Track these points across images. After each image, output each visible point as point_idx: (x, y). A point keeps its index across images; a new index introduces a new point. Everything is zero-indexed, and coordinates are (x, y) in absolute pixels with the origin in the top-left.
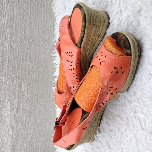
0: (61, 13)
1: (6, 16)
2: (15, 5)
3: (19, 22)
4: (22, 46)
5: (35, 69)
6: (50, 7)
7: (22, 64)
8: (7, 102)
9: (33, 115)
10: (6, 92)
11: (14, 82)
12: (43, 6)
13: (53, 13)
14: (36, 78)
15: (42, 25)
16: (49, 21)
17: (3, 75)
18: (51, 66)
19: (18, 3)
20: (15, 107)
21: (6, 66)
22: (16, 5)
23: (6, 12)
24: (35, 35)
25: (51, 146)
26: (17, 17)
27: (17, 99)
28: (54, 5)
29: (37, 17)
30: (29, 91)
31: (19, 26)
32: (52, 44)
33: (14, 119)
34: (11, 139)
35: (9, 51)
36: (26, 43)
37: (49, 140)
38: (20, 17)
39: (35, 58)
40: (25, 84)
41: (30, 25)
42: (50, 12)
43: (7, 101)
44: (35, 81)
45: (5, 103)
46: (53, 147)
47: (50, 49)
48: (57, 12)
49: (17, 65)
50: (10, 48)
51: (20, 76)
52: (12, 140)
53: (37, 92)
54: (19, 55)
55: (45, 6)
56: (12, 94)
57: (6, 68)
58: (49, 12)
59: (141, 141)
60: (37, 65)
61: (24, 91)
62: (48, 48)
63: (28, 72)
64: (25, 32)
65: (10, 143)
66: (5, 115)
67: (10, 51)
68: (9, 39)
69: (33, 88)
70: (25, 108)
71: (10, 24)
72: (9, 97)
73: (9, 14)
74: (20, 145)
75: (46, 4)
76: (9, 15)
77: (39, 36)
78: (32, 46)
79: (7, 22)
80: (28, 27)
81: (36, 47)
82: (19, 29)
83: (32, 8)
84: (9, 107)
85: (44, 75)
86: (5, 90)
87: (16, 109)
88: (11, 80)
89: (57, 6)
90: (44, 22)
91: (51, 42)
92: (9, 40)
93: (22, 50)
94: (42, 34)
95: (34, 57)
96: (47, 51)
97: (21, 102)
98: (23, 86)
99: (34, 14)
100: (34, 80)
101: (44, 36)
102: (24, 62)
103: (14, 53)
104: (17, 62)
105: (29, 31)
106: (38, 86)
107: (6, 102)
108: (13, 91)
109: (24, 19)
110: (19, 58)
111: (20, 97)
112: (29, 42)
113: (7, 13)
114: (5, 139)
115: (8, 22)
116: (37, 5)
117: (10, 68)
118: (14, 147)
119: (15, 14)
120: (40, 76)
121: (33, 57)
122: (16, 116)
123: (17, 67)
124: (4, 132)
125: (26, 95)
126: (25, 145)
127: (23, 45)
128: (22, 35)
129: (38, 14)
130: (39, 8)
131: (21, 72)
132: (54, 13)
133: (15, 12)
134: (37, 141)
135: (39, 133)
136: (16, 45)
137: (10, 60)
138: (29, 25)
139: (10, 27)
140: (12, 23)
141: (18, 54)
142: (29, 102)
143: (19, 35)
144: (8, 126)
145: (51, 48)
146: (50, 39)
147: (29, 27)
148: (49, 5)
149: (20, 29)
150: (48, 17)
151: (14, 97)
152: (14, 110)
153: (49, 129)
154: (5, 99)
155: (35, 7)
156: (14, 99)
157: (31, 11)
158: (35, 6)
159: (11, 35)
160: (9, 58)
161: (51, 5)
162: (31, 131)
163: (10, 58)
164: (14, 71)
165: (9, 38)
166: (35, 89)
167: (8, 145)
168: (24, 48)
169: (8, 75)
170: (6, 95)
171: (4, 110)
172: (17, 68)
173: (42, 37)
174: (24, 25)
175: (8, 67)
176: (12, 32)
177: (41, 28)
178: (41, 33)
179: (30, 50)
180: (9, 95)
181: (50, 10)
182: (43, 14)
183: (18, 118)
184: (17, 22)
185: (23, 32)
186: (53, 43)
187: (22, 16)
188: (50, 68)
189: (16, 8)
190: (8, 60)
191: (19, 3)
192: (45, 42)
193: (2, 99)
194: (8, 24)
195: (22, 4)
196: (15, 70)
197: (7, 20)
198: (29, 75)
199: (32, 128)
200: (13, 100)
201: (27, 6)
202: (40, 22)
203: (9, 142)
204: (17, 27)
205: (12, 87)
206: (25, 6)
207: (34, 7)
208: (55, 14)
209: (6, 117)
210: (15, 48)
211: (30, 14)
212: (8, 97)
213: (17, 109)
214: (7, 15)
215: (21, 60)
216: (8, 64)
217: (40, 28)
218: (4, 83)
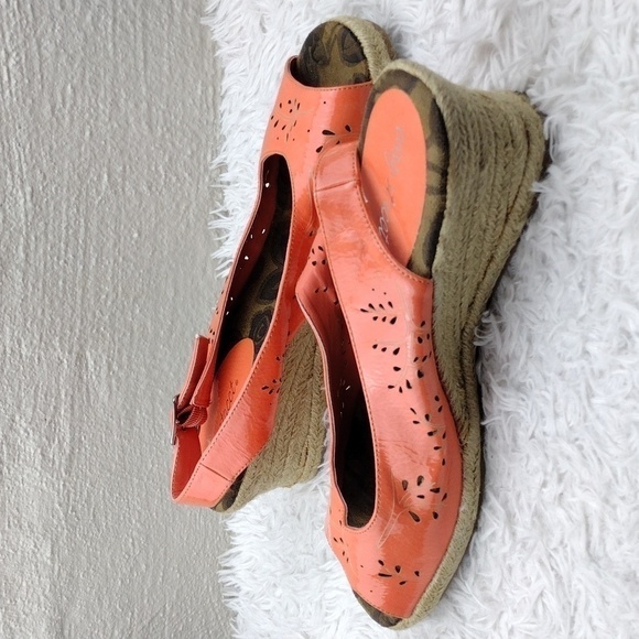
0: (246, 48)
1: (10, 65)
2: (45, 19)
3: (64, 88)
4: (80, 192)
5: (139, 286)
6: (196, 20)
7: (84, 269)
8: (26, 431)
9: (136, 481)
10: (20, 388)
11: (53, 346)
12: (165, 16)
13: (209, 46)
14: (145, 327)
15: (165, 100)
16: (195, 81)
17: (7, 317)
18: (209, 272)
19: (59, 8)
20: (60, 449)
21: (16, 279)
22: (52, 18)
23: (10, 50)
24: (135, 143)
25: (213, 604)
26: (56, 69)
27: (69, 415)
28: (215, 10)
29: (141, 65)
30: (118, 380)
31: (68, 106)
32: (210, 179)
33: (56, 499)
34: (46, 582)
35: (26, 216)
36: (100, 177)
37: (205, 580)
38: (68, 68)
39: (136, 242)
40: (100, 351)
41: (115, 103)
42: (198, 39)
43: (24, 425)
44: (139, 340)
45: (19, 434)
46: (225, 608)
47: (201, 199)
48: (226, 39)
49: (65, 272)
50: (30, 205)
51: (79, 322)
52: (54, 584)
53: (149, 384)
54: (71, 232)
55: (176, 18)
56: (46, 396)
57: (18, 288)
58: (192, 43)
59: (586, 608)
60: (149, 271)
61: (96, 383)
62: (193, 196)
63: (109, 303)
64: (91, 134)
65: (42, 598)
66: (17, 483)
67: (30, 218)
68: (24, 165)
69: (134, 366)
70: (100, 451)
71: (29, 101)
72: (34, 410)
73: (24, 57)
74: (87, 606)
75: (178, 8)
76: (23, 61)
77: (153, 148)
78: (123, 190)
79: (13, 90)
80: (104, 112)
81: (139, 194)
82: (67, 119)
83: (119, 29)
84: (35, 451)
85: (180, 311)
86: (16, 382)
87: (63, 458)
88: (38, 338)
89: (226, 16)
90: (173, 84)
91: (206, 170)
92: (25, 170)
93: (82, 208)
94: (167, 136)
95: (136, 235)
96: (187, 208)
97: (85, 427)
98: (91, 363)
99: (130, 55)
100: (137, 334)
101: (173, 144)
102: (93, 261)
103: (46, 224)
104: (61, 262)
105: (109, 127)
106: (154, 358)
107: (22, 432)
108: (50, 382)
109: (87, 77)
110: (71, 245)
111: (81, 406)
112: (109, 176)
113: (14, 55)
114: (24, 584)
115: (20, 93)
116: (139, 15)
117: (33, 286)
118: (61, 612)
119: (48, 55)
120: (161, 316)
121: (132, 238)
122: (64, 485)
123: (64, 282)
124: (19, 553)
125: (106, 399)
126: (106, 605)
127: (85, 186)
128: (80, 146)
129: (145, 53)
130: (151, 26)
131: (79, 302)
132: (215, 46)
133: (46, 48)
134: (154, 584)
135: (165, 553)
136: (56, 189)
137: (32, 255)
138: (110, 100)
139: (27, 112)
140: (36, 95)
141: (66, 228)
142: (119, 426)
143: (69, 148)
144: (32, 531)
145: (207, 195)
146: (198, 159)
147: (107, 111)
148: (190, 9)
149: (72, 120)
150: (191, 65)
151: (55, 407)
152: (57, 463)
153: (207, 532)
154: (17, 418)
155: (133, 22)
156: (53, 417)
157: (117, 39)
158: (132, 17)
159: (34, 145)
160: (27, 247)
161: (200, 12)
162: (130, 545)
163: (32, 247)
164: (52, 302)
165: (26, 161)
166: (143, 370)
167: (36, 606)
168: (90, 199)
169: (25, 320)
170: (21, 402)
171: (16, 466)
172: (64, 288)
173: (164, 152)
174: (87, 101)
175: (26, 286)
176: (35, 136)
177: (160, 113)
178: (163, 135)
179: (115, 208)
180: (32, 401)
181: (197, 32)
182: (169, 53)
183: (75, 494)
184: (58, 90)
185: (82, 132)
186: (213, 175)
187: (76, 66)
188: (201, 283)
189: (53, 30)
190: (22, 255)
191: (63, 8)
192: (180, 170)
193: (4, 418)
194: (21, 100)
195: (77, 11)
196: (57, 295)
197: (13, 82)
198: (113, 315)
199: (135, 533)
200: (50, 422)
201: (99, 18)
202: (154, 88)
203: (40, 593)
204: (60, 110)
205: (45, 366)
206: (89, 18)
207: (129, 23)
208: (219, 48)
209: (24, 490)
210: (52, 203)
211: (111, 54)
212: (29, 411)
213: (70, 460)
214: (12, 62)
215: (81, 252)
216: (25, 273)
217: (154, 110)
218: (8, 350)
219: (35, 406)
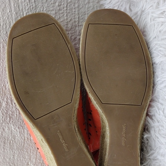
10: (30, 152)
72: (36, 160)
86: (29, 150)
154: (30, 163)
170: (31, 157)
180: (35, 156)
193: (25, 164)
200: (42, 163)
212: (34, 160)
218: (26, 139)
219: (36, 158)
